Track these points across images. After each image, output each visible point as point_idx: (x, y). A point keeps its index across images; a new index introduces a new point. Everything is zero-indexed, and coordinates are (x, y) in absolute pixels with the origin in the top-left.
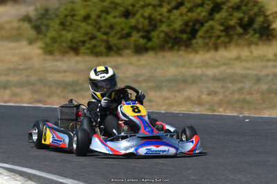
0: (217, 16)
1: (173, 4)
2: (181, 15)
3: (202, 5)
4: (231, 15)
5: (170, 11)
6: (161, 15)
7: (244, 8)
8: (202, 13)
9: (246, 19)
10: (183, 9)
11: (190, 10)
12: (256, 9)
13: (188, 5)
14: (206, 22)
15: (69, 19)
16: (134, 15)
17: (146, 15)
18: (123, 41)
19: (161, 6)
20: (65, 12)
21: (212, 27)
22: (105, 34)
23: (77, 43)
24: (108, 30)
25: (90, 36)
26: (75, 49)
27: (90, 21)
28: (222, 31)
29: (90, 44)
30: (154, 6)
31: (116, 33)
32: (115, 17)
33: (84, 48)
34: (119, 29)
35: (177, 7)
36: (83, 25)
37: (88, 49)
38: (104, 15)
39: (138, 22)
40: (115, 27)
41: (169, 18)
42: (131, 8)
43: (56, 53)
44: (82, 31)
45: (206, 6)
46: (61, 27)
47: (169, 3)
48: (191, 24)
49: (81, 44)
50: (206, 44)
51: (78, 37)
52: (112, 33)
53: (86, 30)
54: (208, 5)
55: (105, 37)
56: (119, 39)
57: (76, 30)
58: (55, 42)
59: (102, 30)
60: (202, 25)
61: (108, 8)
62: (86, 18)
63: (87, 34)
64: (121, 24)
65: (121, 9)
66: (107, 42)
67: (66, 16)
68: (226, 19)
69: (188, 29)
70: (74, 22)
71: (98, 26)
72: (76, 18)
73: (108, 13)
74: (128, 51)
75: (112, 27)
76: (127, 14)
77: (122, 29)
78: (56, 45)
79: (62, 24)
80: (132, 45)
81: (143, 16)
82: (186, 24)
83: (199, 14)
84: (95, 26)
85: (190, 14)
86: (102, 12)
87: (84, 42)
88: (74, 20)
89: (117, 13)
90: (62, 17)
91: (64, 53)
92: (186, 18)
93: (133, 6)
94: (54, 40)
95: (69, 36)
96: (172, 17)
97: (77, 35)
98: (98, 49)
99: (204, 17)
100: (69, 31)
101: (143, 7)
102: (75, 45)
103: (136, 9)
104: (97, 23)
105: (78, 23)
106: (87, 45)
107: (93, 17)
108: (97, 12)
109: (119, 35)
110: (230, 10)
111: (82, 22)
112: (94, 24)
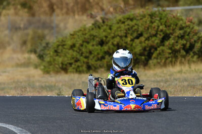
0: (167, 43)
1: (135, 35)
2: (141, 43)
3: (155, 35)
4: (177, 42)
5: (132, 40)
6: (126, 43)
7: (186, 37)
8: (156, 41)
9: (188, 45)
10: (142, 39)
11: (147, 39)
12: (195, 38)
13: (146, 35)
14: (159, 47)
15: (60, 47)
16: (107, 43)
17: (115, 43)
18: (99, 63)
19: (126, 36)
20: (58, 43)
21: (163, 51)
22: (86, 57)
23: (66, 65)
24: (87, 55)
25: (75, 59)
26: (64, 69)
27: (75, 49)
28: (170, 53)
29: (75, 65)
30: (121, 37)
31: (94, 57)
32: (93, 45)
33: (71, 68)
34: (96, 54)
35: (137, 37)
36: (71, 51)
37: (74, 68)
38: (85, 44)
39: (109, 49)
40: (93, 52)
41: (132, 45)
42: (104, 38)
43: (51, 73)
44: (69, 56)
45: (158, 36)
46: (55, 54)
47: (132, 34)
48: (148, 49)
49: (68, 65)
50: (159, 63)
51: (67, 60)
52: (91, 57)
53: (73, 55)
54: (160, 35)
55: (85, 60)
56: (96, 61)
57: (65, 56)
58: (51, 65)
59: (84, 55)
60: (156, 49)
61: (88, 39)
62: (73, 46)
63: (73, 58)
64: (97, 50)
65: (97, 39)
66: (87, 63)
67: (58, 46)
68: (173, 45)
69: (146, 53)
70: (64, 50)
71: (81, 52)
72: (65, 47)
73: (88, 43)
74: (103, 70)
75: (90, 53)
76: (102, 43)
77: (98, 54)
78: (51, 67)
79: (56, 51)
80: (105, 65)
81: (113, 44)
82: (144, 49)
83: (153, 42)
84: (79, 53)
85: (147, 42)
86: (83, 42)
87: (71, 64)
88: (64, 48)
89: (94, 43)
90: (55, 46)
91: (57, 72)
92: (144, 45)
93: (106, 37)
94: (50, 63)
95: (60, 60)
96: (134, 45)
97: (66, 59)
98: (81, 69)
99: (157, 43)
100: (60, 57)
101: (113, 38)
102: (64, 66)
103: (108, 39)
104: (80, 50)
105: (67, 50)
106: (73, 66)
107: (77, 45)
108: (80, 42)
109: (95, 58)
110: (177, 38)
111: (69, 49)
112: (78, 51)
